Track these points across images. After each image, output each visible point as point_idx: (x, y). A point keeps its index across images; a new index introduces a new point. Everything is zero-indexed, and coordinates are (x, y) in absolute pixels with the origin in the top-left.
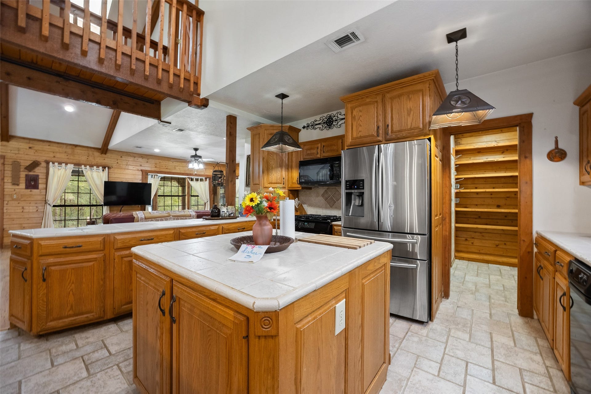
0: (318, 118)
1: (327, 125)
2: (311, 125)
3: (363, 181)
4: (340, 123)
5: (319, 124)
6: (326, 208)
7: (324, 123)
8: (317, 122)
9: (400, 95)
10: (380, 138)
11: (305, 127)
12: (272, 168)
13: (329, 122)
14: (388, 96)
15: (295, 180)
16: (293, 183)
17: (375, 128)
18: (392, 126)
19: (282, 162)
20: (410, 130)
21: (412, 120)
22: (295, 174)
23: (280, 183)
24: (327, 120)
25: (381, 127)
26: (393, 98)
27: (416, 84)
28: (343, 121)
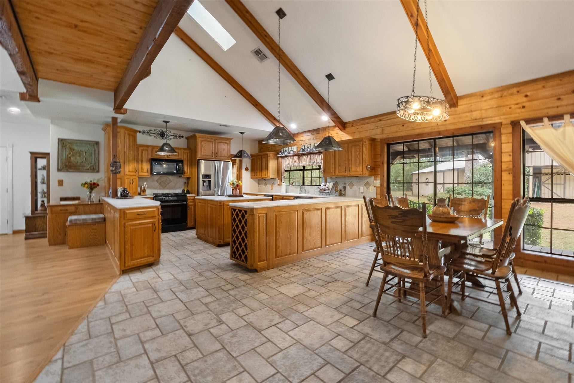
0: (153, 129)
2: (146, 132)
3: (211, 175)
4: (170, 137)
5: (154, 133)
6: (160, 189)
7: (158, 134)
8: (152, 132)
9: (221, 142)
10: (214, 157)
11: (141, 132)
12: (130, 161)
13: (162, 135)
14: (217, 141)
15: (145, 170)
16: (143, 172)
17: (211, 153)
18: (218, 154)
19: (135, 157)
20: (224, 157)
21: (225, 153)
22: (145, 166)
23: (134, 172)
24: (161, 133)
25: (214, 153)
26: (218, 143)
27: (226, 140)
28: (172, 137)
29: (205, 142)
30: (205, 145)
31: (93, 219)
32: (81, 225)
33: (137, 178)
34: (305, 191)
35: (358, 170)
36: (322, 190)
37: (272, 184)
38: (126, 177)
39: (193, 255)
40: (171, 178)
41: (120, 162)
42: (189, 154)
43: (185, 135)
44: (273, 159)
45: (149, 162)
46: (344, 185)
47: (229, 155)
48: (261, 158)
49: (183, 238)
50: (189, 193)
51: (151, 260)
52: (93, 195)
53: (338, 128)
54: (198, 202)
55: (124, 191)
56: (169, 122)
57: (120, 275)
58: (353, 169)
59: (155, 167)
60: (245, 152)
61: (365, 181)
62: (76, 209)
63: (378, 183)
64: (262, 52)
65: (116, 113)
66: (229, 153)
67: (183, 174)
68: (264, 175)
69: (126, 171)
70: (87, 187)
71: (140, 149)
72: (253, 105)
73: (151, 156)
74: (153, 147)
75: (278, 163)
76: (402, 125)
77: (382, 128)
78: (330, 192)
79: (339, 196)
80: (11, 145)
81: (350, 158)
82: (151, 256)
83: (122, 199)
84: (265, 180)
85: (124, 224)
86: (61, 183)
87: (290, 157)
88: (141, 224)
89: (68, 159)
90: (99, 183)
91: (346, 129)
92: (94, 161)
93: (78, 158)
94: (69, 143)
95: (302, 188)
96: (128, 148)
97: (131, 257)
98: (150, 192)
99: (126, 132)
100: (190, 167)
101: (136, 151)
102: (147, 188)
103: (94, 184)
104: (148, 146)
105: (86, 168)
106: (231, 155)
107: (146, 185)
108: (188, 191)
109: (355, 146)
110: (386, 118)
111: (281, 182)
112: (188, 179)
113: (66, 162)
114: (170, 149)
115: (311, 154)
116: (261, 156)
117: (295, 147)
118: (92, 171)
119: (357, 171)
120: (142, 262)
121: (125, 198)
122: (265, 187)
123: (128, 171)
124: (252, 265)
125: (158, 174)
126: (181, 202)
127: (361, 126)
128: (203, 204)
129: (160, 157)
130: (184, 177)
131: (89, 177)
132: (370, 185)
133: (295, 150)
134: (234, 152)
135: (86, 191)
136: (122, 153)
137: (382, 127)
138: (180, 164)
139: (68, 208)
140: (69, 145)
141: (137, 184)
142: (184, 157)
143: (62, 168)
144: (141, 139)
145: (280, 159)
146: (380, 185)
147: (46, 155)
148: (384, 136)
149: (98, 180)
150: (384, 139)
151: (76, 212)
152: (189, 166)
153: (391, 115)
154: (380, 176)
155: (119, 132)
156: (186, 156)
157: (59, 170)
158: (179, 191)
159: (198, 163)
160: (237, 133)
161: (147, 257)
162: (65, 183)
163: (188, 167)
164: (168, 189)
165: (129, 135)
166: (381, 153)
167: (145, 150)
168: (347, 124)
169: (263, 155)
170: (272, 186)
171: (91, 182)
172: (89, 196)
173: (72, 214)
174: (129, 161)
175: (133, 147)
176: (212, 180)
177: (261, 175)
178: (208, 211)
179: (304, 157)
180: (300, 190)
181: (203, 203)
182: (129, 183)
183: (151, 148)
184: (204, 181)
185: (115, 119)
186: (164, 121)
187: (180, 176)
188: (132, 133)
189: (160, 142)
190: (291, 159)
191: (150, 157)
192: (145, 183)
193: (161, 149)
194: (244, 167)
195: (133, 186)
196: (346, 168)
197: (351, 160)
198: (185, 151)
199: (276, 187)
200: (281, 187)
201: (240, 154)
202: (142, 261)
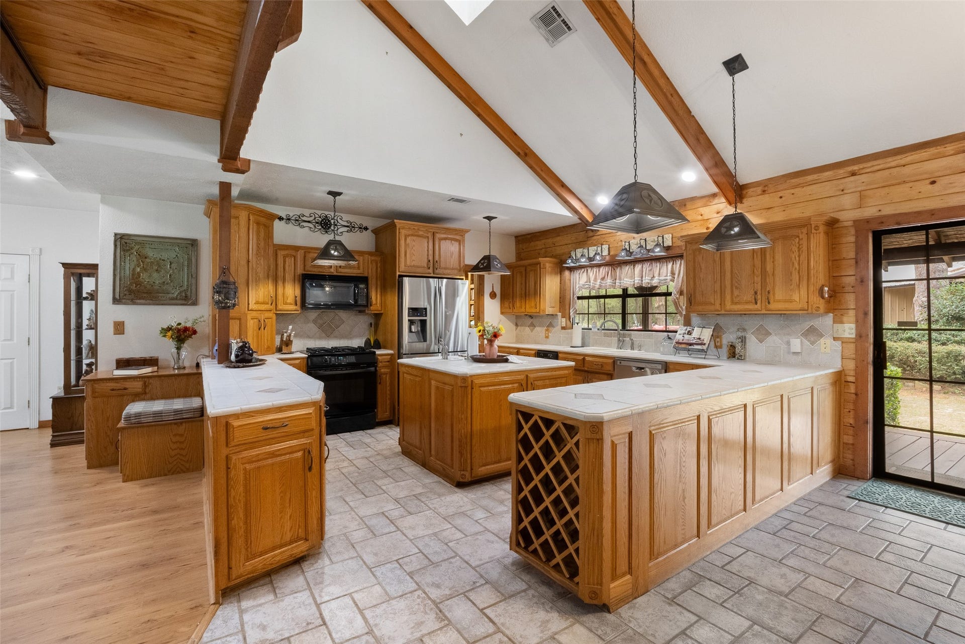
0: (307, 212)
1: (322, 227)
2: (293, 218)
3: (426, 309)
4: (340, 230)
5: (309, 222)
6: (320, 338)
7: (317, 223)
8: (304, 218)
9: (445, 239)
10: (431, 270)
11: (283, 219)
12: (259, 279)
13: (325, 224)
14: (438, 236)
15: (290, 299)
16: (286, 304)
17: (426, 261)
18: (440, 262)
19: (270, 270)
20: (453, 269)
21: (453, 262)
22: (290, 292)
23: (267, 304)
24: (322, 220)
25: (431, 262)
26: (441, 239)
27: (456, 234)
28: (346, 229)
29: (415, 238)
30: (414, 243)
31: (177, 412)
32: (149, 425)
33: (274, 317)
34: (632, 344)
35: (796, 297)
36: (681, 343)
37: (548, 326)
38: (250, 315)
39: (402, 517)
40: (342, 314)
41: (234, 283)
42: (379, 265)
43: (371, 223)
44: (551, 273)
45: (299, 281)
46: (740, 334)
47: (462, 266)
48: (524, 273)
49: (371, 452)
50: (379, 348)
51: (300, 548)
52: (184, 353)
53: (723, 200)
54: (404, 373)
55: (242, 348)
56: (339, 194)
57: (217, 603)
58: (779, 294)
59: (311, 291)
60: (495, 258)
61: (807, 325)
62: (145, 385)
63: (848, 330)
64: (559, 15)
65: (225, 169)
66: (462, 262)
67: (367, 306)
68: (532, 307)
69: (250, 303)
70: (172, 337)
71: (281, 254)
72: (518, 154)
73: (302, 268)
74: (307, 250)
75: (562, 282)
76: (928, 181)
77: (860, 192)
78: (707, 349)
79: (729, 358)
80: (37, 251)
81: (769, 267)
82: (301, 539)
83: (239, 367)
84: (531, 317)
85: (227, 458)
86: (119, 328)
87: (589, 270)
88: (273, 455)
89: (135, 277)
90: (196, 328)
91: (744, 201)
92: (188, 279)
93: (155, 275)
94: (137, 243)
95: (624, 336)
96: (255, 252)
97: (247, 549)
98: (300, 347)
99: (251, 218)
100: (381, 293)
101: (272, 259)
102: (295, 336)
103: (186, 329)
104: (297, 248)
105: (171, 296)
106: (466, 265)
107: (292, 330)
108: (379, 342)
109: (785, 238)
110: (873, 166)
111: (568, 321)
112: (378, 316)
113: (131, 284)
114: (342, 253)
115: (643, 261)
116: (526, 267)
117: (605, 247)
118: (184, 302)
119: (791, 301)
120: (277, 559)
121: (243, 367)
122: (532, 331)
123: (254, 302)
124: (595, 593)
125: (317, 306)
126: (363, 368)
127: (792, 191)
128: (418, 379)
129: (321, 270)
130: (370, 312)
131: (175, 315)
132: (821, 336)
133: (605, 253)
134: (472, 259)
135: (169, 345)
136: (243, 262)
137: (859, 189)
138: (362, 286)
139: (128, 384)
140: (137, 247)
141: (274, 328)
142: (370, 271)
143: (122, 295)
144: (283, 233)
145: (567, 273)
146: (854, 336)
147: (92, 270)
148: (869, 212)
149: (195, 322)
150: (868, 221)
151: (145, 393)
152: (379, 290)
153: (890, 159)
154: (852, 313)
155: (237, 218)
156: (374, 269)
157: (116, 301)
158: (357, 342)
159: (399, 282)
160: (479, 217)
161: (291, 542)
162: (128, 328)
163: (377, 292)
164: (336, 337)
165: (258, 224)
166: (857, 254)
167: (291, 256)
168: (750, 188)
169: (530, 265)
170: (547, 330)
171: (179, 327)
172: (175, 356)
173: (138, 397)
174: (257, 281)
175: (265, 251)
176: (430, 319)
177: (523, 307)
178: (430, 394)
179: (627, 269)
180: (619, 340)
181: (416, 376)
182: (256, 328)
183: (303, 251)
184: (411, 322)
185: (225, 187)
186: (330, 193)
187: (360, 312)
188: (263, 220)
189: (321, 240)
190: (592, 273)
191: (300, 271)
192: (290, 327)
193: (324, 253)
194: (487, 290)
195: (266, 333)
196: (756, 293)
197: (773, 275)
198: (373, 258)
199: (556, 331)
200: (572, 334)
201: (486, 264)
202: (275, 556)
